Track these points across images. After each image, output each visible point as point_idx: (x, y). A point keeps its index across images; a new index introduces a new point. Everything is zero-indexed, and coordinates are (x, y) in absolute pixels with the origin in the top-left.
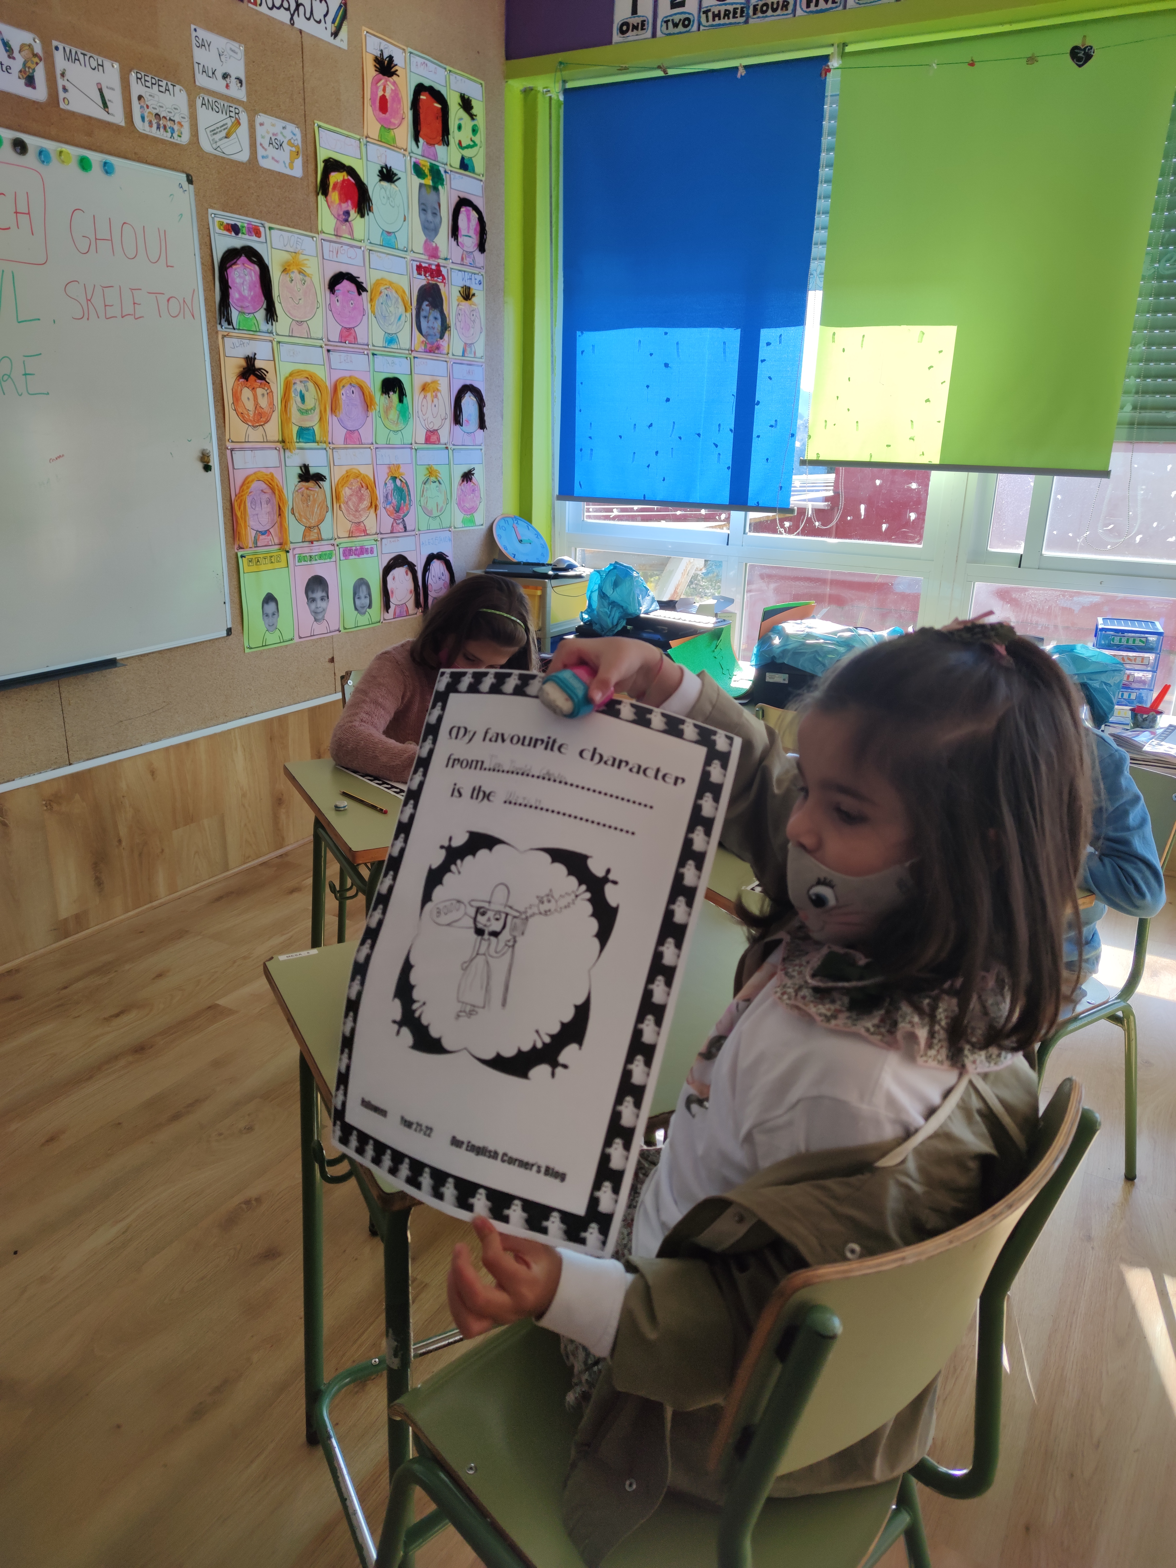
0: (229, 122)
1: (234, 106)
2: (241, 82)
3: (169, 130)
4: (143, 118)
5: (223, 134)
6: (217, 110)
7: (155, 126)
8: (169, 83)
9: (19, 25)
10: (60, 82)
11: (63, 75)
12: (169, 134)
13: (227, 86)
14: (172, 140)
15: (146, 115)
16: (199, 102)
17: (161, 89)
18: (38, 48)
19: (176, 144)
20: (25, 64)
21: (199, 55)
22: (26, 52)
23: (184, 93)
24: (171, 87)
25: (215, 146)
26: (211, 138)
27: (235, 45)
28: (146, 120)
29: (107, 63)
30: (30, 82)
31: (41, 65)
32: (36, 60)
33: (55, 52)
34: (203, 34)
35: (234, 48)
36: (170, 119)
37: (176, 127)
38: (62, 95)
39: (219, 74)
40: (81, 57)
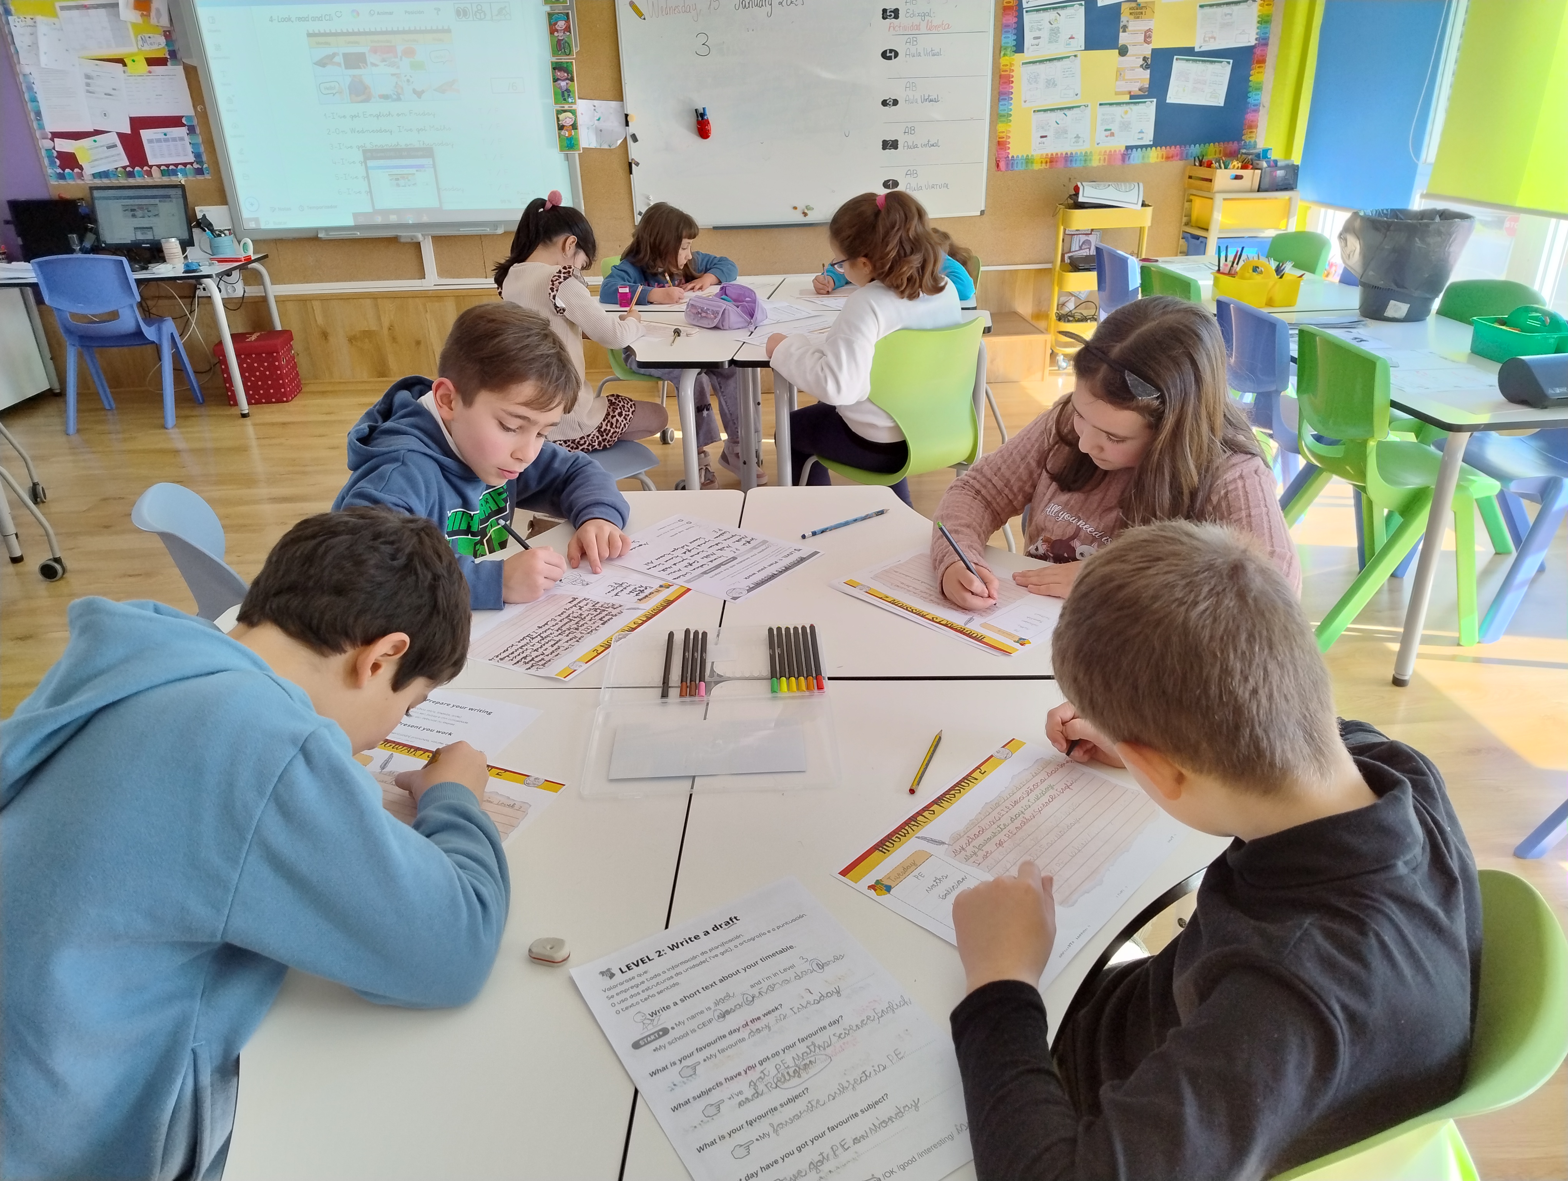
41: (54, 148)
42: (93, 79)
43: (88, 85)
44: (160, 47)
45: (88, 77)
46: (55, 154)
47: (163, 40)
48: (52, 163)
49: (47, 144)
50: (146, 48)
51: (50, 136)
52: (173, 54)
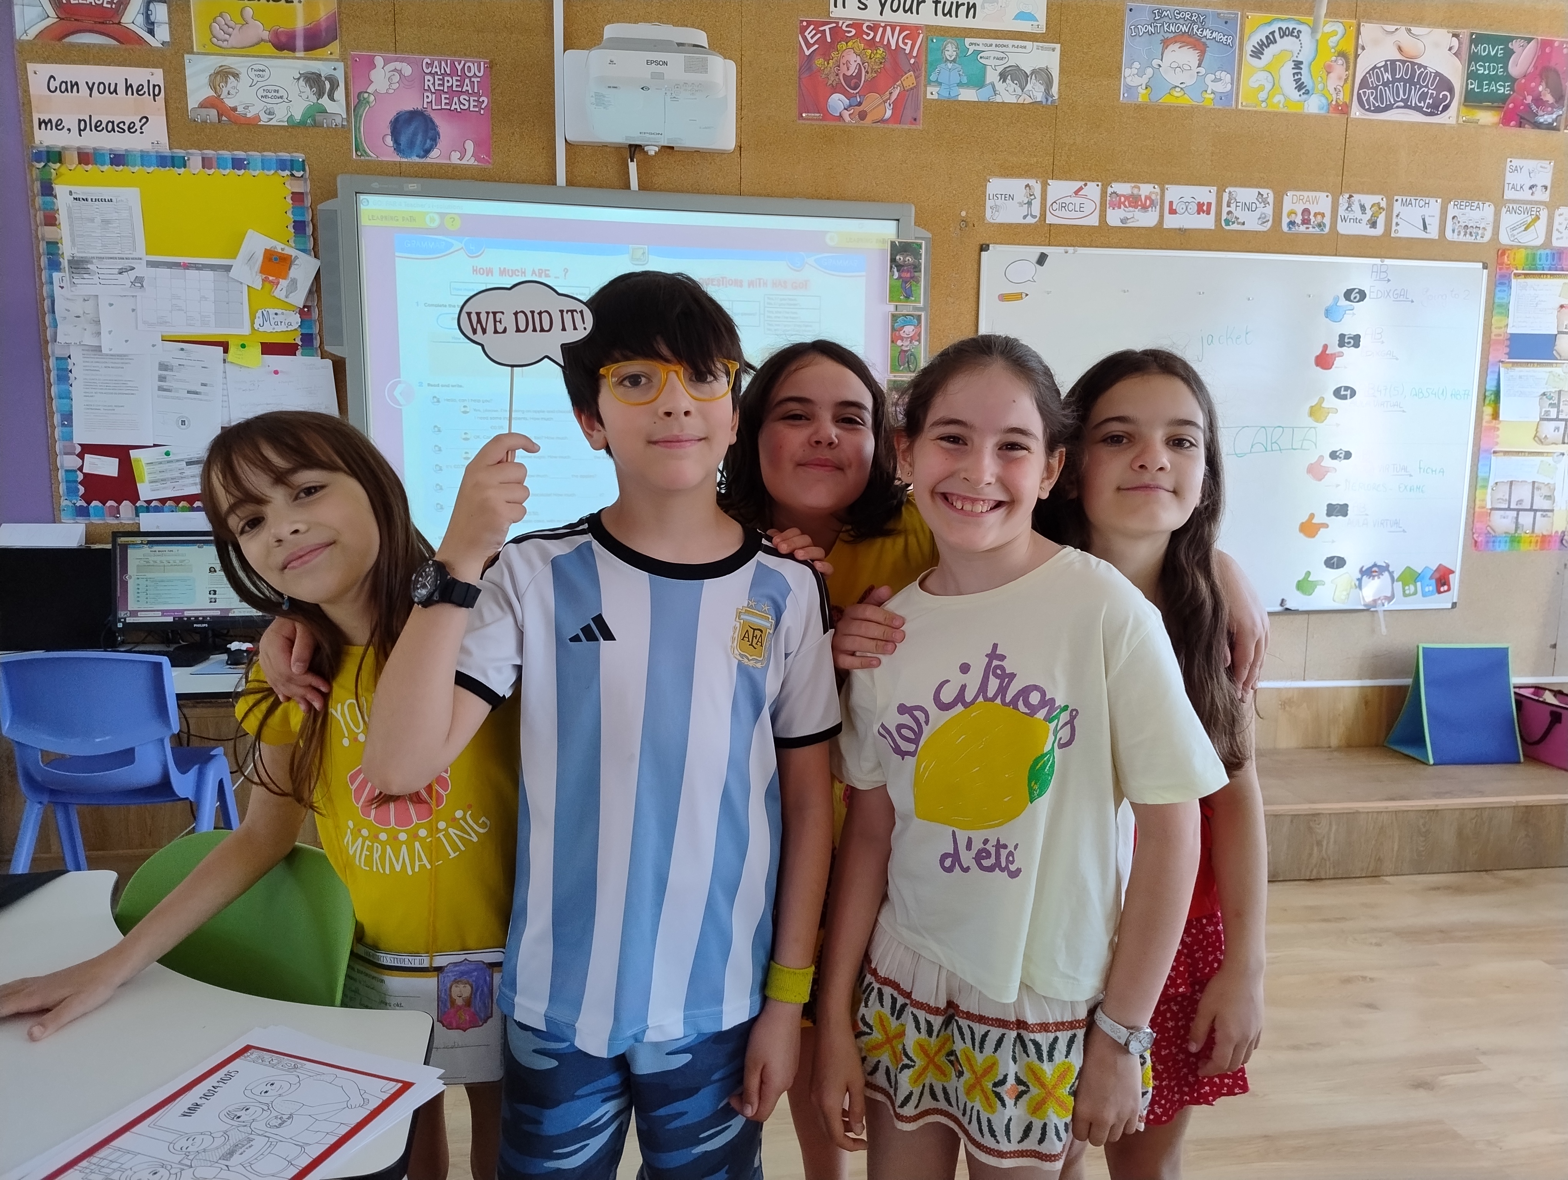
0: (1529, 219)
1: (1536, 206)
2: (1546, 188)
3: (1474, 235)
4: (1453, 231)
5: (1523, 228)
6: (1520, 212)
7: (1462, 233)
8: (1480, 203)
9: (1373, 193)
10: (1395, 220)
11: (1397, 216)
12: (1474, 237)
13: (1532, 194)
14: (1476, 241)
15: (1456, 227)
16: (1504, 210)
17: (1472, 208)
18: (1383, 204)
19: (1478, 243)
20: (1372, 216)
21: (1510, 178)
22: (1375, 208)
23: (1492, 207)
24: (1481, 205)
25: (1512, 239)
26: (1510, 234)
27: (1545, 163)
28: (1456, 231)
29: (1432, 201)
30: (1373, 224)
31: (1384, 213)
32: (1381, 210)
33: (1395, 203)
34: (1516, 162)
35: (1543, 165)
36: (1476, 227)
37: (1480, 232)
38: (1394, 228)
39: (1526, 188)
40: (1413, 202)
41: (81, 469)
42: (172, 370)
43: (162, 379)
44: (290, 328)
45: (163, 367)
46: (80, 477)
47: (296, 319)
48: (71, 491)
49: (72, 462)
50: (267, 328)
51: (78, 449)
52: (307, 339)
